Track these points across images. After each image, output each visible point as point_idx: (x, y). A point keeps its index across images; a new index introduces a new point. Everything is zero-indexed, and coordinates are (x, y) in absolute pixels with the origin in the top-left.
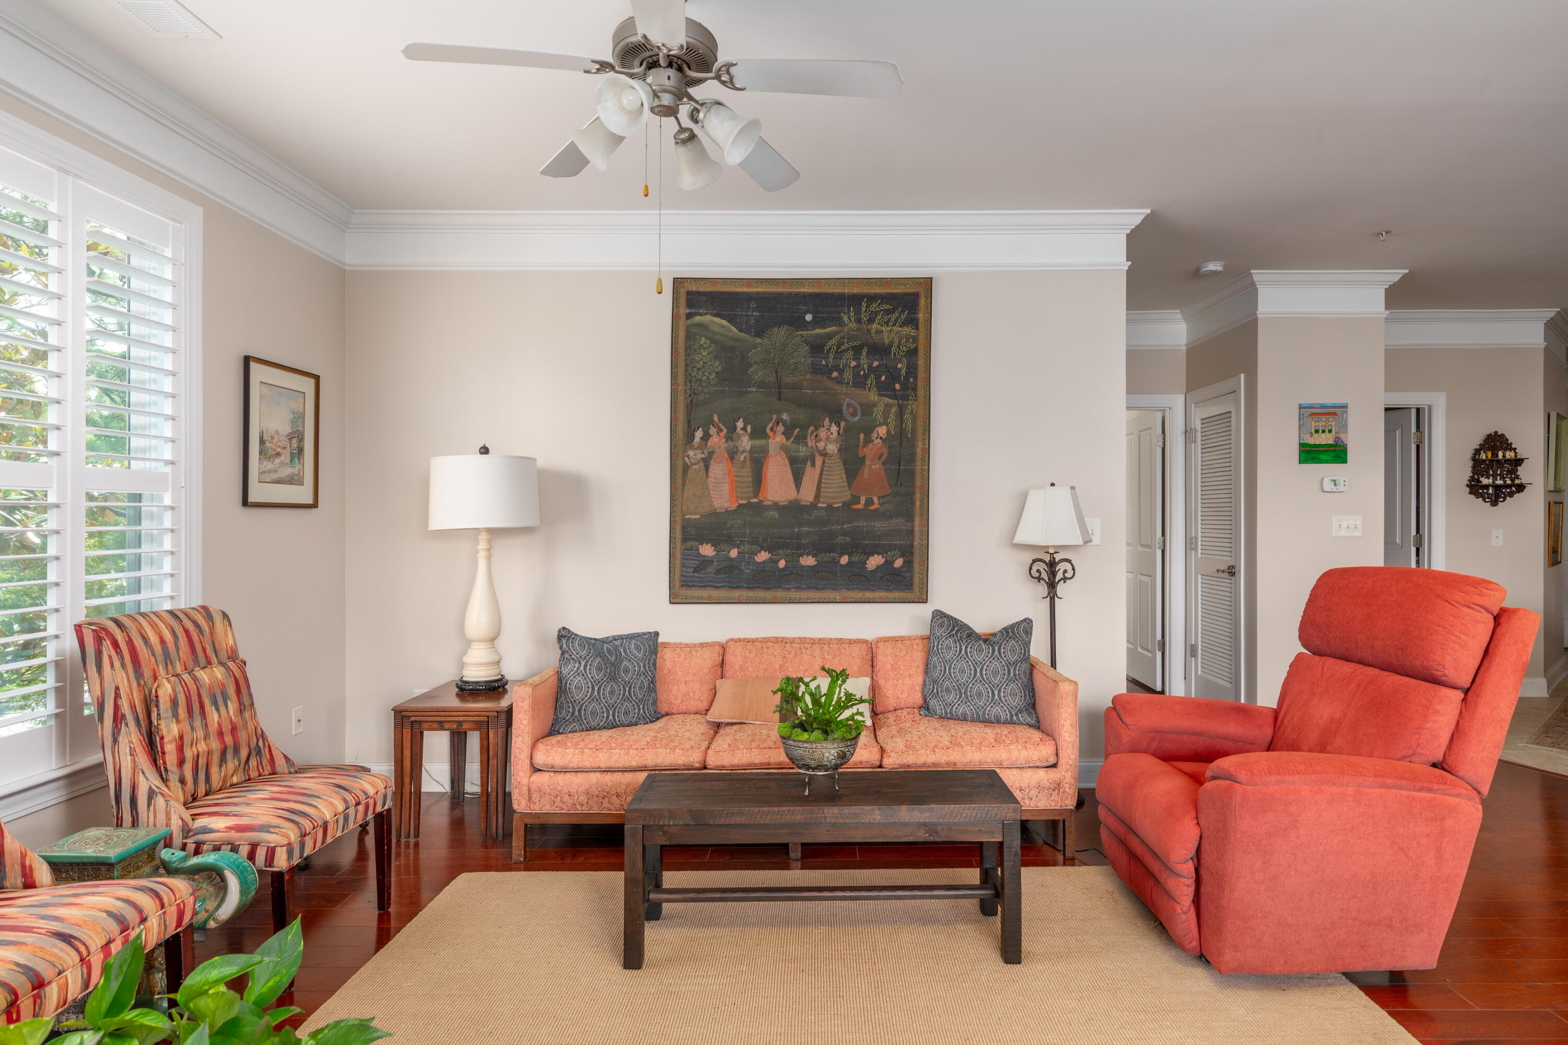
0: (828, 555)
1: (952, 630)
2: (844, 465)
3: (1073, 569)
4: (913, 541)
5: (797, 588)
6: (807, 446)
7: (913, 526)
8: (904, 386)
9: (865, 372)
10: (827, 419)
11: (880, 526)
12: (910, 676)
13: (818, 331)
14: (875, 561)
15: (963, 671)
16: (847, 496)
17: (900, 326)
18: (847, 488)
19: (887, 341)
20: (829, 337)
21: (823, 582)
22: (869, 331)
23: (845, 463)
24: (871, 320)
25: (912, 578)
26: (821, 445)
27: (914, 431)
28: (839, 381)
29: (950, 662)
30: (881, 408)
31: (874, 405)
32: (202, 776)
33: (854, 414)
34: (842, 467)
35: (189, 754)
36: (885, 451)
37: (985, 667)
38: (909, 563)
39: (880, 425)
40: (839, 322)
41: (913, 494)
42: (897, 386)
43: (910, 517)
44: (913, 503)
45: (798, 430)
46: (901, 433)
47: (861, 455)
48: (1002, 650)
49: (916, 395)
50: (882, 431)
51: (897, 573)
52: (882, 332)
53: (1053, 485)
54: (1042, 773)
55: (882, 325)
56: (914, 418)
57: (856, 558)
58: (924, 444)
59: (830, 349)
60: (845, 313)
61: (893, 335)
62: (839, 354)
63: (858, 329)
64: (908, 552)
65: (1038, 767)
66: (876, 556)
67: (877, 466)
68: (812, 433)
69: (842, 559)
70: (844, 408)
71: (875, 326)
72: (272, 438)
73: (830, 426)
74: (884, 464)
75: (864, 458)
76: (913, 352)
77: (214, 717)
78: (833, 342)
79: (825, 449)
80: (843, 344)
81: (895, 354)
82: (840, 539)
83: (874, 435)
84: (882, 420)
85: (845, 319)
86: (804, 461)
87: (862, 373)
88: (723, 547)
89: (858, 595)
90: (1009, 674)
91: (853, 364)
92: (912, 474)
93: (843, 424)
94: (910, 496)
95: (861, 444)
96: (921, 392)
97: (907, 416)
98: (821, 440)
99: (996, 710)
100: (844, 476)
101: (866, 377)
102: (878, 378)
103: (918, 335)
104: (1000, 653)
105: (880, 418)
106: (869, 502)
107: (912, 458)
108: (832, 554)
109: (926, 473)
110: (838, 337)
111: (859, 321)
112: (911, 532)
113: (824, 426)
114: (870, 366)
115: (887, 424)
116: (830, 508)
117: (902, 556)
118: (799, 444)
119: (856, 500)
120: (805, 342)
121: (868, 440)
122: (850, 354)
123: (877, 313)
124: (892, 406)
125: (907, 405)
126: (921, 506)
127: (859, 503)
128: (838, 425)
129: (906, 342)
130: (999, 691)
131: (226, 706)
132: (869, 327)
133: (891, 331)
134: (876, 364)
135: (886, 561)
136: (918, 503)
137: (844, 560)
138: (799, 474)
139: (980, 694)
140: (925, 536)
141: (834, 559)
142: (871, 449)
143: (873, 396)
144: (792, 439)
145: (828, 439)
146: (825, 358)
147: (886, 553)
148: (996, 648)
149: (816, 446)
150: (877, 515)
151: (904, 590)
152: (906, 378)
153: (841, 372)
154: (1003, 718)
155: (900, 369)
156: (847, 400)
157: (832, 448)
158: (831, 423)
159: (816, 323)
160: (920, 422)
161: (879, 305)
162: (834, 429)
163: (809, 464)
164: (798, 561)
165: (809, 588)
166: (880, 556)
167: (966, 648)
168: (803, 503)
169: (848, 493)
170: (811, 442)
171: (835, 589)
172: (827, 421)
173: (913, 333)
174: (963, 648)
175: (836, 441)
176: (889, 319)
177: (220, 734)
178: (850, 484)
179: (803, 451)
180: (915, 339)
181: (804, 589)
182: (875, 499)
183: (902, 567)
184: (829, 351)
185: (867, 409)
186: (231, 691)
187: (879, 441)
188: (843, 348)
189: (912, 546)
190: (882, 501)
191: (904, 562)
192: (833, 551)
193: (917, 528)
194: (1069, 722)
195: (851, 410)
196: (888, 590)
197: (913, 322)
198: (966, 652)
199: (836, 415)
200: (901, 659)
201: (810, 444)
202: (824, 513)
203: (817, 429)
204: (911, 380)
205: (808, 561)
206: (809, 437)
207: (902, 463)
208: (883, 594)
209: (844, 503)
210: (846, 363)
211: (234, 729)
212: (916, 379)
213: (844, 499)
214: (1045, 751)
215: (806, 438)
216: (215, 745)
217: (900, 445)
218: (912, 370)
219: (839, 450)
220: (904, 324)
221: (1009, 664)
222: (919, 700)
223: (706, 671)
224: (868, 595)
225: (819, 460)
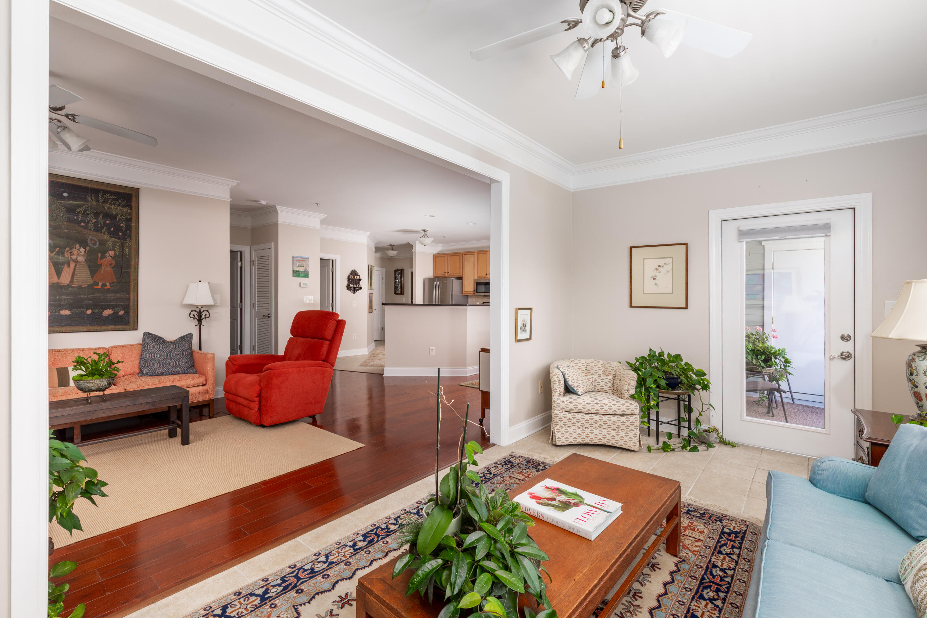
0: (79, 309)
1: (155, 340)
2: (89, 267)
3: (209, 314)
4: (129, 303)
5: (58, 325)
6: (64, 256)
7: (130, 297)
8: (124, 234)
9: (101, 225)
10: (78, 245)
11: (110, 296)
12: (131, 361)
13: (71, 202)
14: (107, 313)
15: (161, 356)
16: (91, 282)
17: (122, 207)
18: (91, 278)
19: (114, 213)
20: (79, 206)
21: (76, 323)
22: (104, 207)
23: (89, 266)
24: (105, 202)
25: (129, 320)
26: (74, 257)
27: (129, 254)
28: (85, 228)
29: (154, 353)
30: (111, 242)
31: (107, 241)
33: (95, 244)
34: (88, 268)
36: (114, 263)
37: (172, 353)
38: (127, 313)
39: (111, 250)
40: (85, 200)
41: (130, 282)
42: (120, 234)
43: (128, 292)
44: (129, 286)
45: (59, 248)
46: (123, 255)
47: (99, 263)
49: (131, 239)
50: (112, 253)
51: (121, 317)
52: (111, 208)
53: (200, 281)
54: (200, 388)
55: (111, 205)
56: (130, 249)
57: (96, 311)
58: (135, 261)
59: (80, 212)
60: (89, 196)
61: (117, 211)
62: (85, 214)
63: (97, 205)
64: (127, 308)
65: (198, 386)
66: (108, 310)
67: (109, 269)
68: (68, 251)
69: (88, 311)
70: (89, 241)
71: (107, 205)
73: (80, 248)
74: (113, 268)
75: (101, 265)
76: (130, 220)
78: (82, 208)
79: (77, 259)
80: (88, 210)
81: (119, 219)
82: (86, 302)
83: (107, 255)
84: (111, 248)
85: (89, 199)
86: (63, 264)
87: (99, 225)
89: (99, 328)
90: (183, 354)
91: (94, 220)
92: (129, 274)
93: (88, 248)
94: (128, 283)
95: (99, 259)
96: (134, 238)
97: (126, 248)
98: (74, 255)
99: (178, 369)
100: (89, 272)
101: (102, 228)
102: (109, 229)
103: (132, 213)
104: (179, 347)
105: (110, 247)
106: (104, 285)
107: (129, 266)
108: (81, 309)
109: (136, 273)
110: (85, 207)
111: (97, 201)
112: (129, 299)
113: (75, 248)
114: (104, 223)
115: (115, 251)
116: (80, 287)
117: (123, 310)
118: (59, 255)
119: (96, 284)
120: (63, 206)
121: (103, 257)
122: (92, 216)
123: (108, 199)
124: (118, 242)
125: (126, 243)
126: (134, 287)
127: (98, 285)
128: (85, 248)
129: (125, 215)
130: (179, 362)
132: (103, 205)
133: (116, 209)
134: (108, 222)
135: (114, 312)
136: (132, 287)
137: (89, 312)
138: (59, 270)
139: (169, 364)
140: (136, 301)
141: (83, 311)
142: (105, 261)
143: (106, 237)
144: (55, 253)
145: (78, 254)
146: (76, 216)
147: (114, 308)
148: (177, 346)
149: (71, 258)
150: (108, 291)
151: (124, 325)
152: (126, 231)
153: (87, 223)
154: (180, 371)
155: (122, 226)
156: (90, 237)
157: (81, 259)
158: (80, 246)
159: (69, 198)
160: (133, 251)
161: (109, 195)
162: (82, 250)
163: (66, 265)
164: (59, 313)
165: (66, 325)
166: (111, 310)
167: (163, 346)
168: (61, 284)
169: (92, 280)
170: (67, 255)
171: (83, 326)
172: (78, 246)
173: (129, 211)
174: (161, 346)
175: (84, 256)
176: (116, 203)
178: (92, 276)
179: (62, 259)
180: (130, 214)
181: (63, 326)
182: (108, 284)
183: (123, 314)
184: (79, 213)
185: (103, 243)
187: (110, 257)
188: (88, 212)
189: (129, 305)
190: (111, 285)
191: (125, 312)
192: (83, 308)
193: (132, 297)
194: (211, 368)
195: (93, 242)
196: (115, 325)
197: (129, 206)
198: (162, 349)
199: (83, 243)
200: (126, 354)
201: (66, 256)
202: (76, 289)
203: (71, 249)
204: (128, 232)
205: (67, 312)
206: (66, 252)
207: (123, 269)
208: (113, 327)
209: (89, 285)
210: (90, 220)
212: (131, 231)
213: (89, 283)
214: (202, 380)
215: (64, 253)
217: (122, 260)
218: (129, 228)
219: (86, 260)
220: (123, 206)
221: (183, 351)
222: (137, 370)
224: (103, 327)
225: (72, 265)
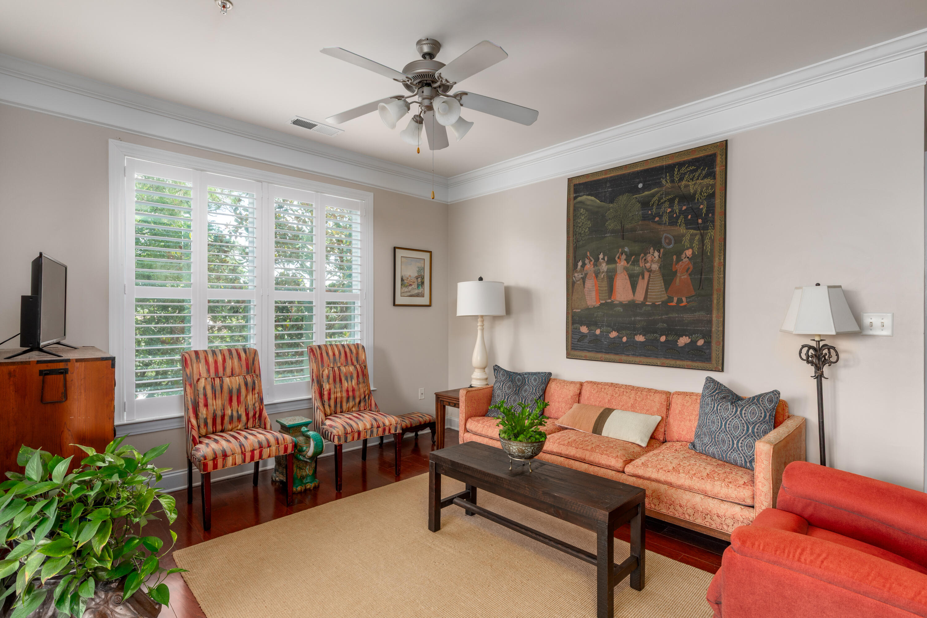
0: (652, 335)
1: (713, 392)
2: (663, 277)
3: (837, 355)
4: (711, 327)
5: (633, 355)
6: (639, 266)
7: (711, 317)
8: (705, 221)
9: (676, 214)
10: (652, 248)
11: (687, 317)
12: (690, 420)
13: (646, 193)
14: (683, 341)
15: (713, 422)
16: (665, 297)
17: (702, 179)
18: (665, 292)
19: (692, 191)
20: (653, 195)
21: (649, 352)
22: (680, 187)
23: (663, 276)
24: (681, 179)
25: (710, 354)
26: (648, 265)
27: (712, 250)
28: (659, 223)
30: (688, 237)
31: (683, 236)
32: (339, 405)
33: (669, 244)
34: (662, 278)
35: (332, 396)
36: (691, 266)
37: (728, 422)
38: (708, 343)
39: (688, 249)
40: (660, 185)
41: (712, 295)
42: (700, 221)
43: (709, 311)
44: (711, 301)
45: (634, 257)
46: (702, 252)
47: (674, 270)
48: (743, 412)
49: (713, 225)
50: (689, 253)
51: (700, 349)
52: (688, 186)
53: (818, 285)
54: (737, 509)
55: (689, 181)
56: (712, 241)
57: (670, 338)
58: (720, 259)
59: (654, 203)
60: (663, 178)
61: (696, 186)
62: (659, 205)
63: (672, 187)
64: (707, 335)
65: (736, 503)
66: (684, 337)
67: (685, 277)
68: (642, 258)
69: (661, 338)
70: (663, 240)
71: (684, 183)
72: (408, 278)
73: (654, 253)
74: (690, 275)
75: (676, 272)
76: (712, 196)
77: (345, 384)
78: (656, 198)
79: (650, 268)
80: (662, 198)
81: (698, 199)
82: (660, 325)
83: (684, 256)
84: (689, 246)
85: (664, 182)
86: (637, 276)
87: (675, 215)
88: (592, 328)
89: (673, 362)
90: (748, 430)
91: (669, 210)
92: (711, 281)
93: (662, 251)
94: (710, 296)
95: (674, 263)
96: (718, 223)
97: (707, 241)
98: (648, 262)
99: (735, 455)
100: (663, 284)
101: (678, 218)
102: (686, 217)
103: (715, 183)
104: (741, 414)
105: (687, 244)
106: (680, 301)
107: (711, 269)
108: (655, 335)
109: (722, 280)
110: (659, 194)
111: (672, 181)
112: (710, 322)
113: (650, 253)
114: (680, 210)
115: (692, 248)
116: (654, 305)
117: (703, 338)
118: (634, 265)
119: (670, 299)
120: (638, 201)
121: (679, 260)
122: (667, 204)
123: (685, 174)
124: (696, 235)
125: (707, 233)
126: (718, 303)
127: (672, 302)
128: (659, 251)
129: (706, 189)
130: (738, 442)
131: (352, 381)
132: (679, 184)
133: (695, 184)
134: (684, 208)
135: (691, 341)
136: (715, 301)
137: (663, 339)
138: (634, 284)
139: (724, 441)
140: (721, 324)
141: (656, 338)
142: (681, 266)
143: (682, 230)
144: (630, 262)
145: (652, 261)
146: (650, 210)
147: (692, 335)
148: (739, 410)
149: (645, 266)
150: (685, 309)
151: (704, 362)
152: (707, 214)
153: (661, 217)
154: (739, 462)
155: (702, 209)
156: (665, 234)
157: (655, 267)
158: (654, 250)
159: (644, 189)
160: (717, 244)
161: (687, 168)
162: (656, 254)
163: (640, 277)
164: (634, 338)
165: (640, 355)
166: (687, 338)
167: (718, 406)
168: (637, 302)
169: (666, 295)
170: (642, 264)
171: (657, 357)
172: (652, 250)
173: (712, 182)
174: (716, 405)
175: (657, 262)
176: (694, 175)
177: (347, 391)
178: (667, 289)
179: (637, 269)
180: (713, 186)
181: (638, 356)
182: (684, 299)
183: (703, 345)
184: (653, 205)
185: (678, 239)
186: (355, 376)
187: (687, 259)
188: (662, 201)
189: (710, 331)
190: (688, 300)
191: (705, 342)
192: (656, 333)
193: (714, 319)
195: (667, 241)
196: (693, 361)
197: (712, 175)
198: (717, 409)
199: (657, 246)
200: (686, 408)
201: (641, 265)
202: (649, 308)
203: (645, 255)
204: (710, 215)
205: (640, 338)
206: (640, 260)
207: (703, 274)
208: (689, 363)
209: (663, 302)
210: (664, 210)
211: (353, 390)
212: (713, 214)
213: (663, 299)
214: (745, 494)
215: (639, 261)
216: (344, 394)
217: (702, 261)
218: (711, 209)
219: (660, 268)
220: (705, 177)
221: (748, 423)
222: (691, 436)
223: (570, 397)
224: (679, 363)
225: (647, 275)
